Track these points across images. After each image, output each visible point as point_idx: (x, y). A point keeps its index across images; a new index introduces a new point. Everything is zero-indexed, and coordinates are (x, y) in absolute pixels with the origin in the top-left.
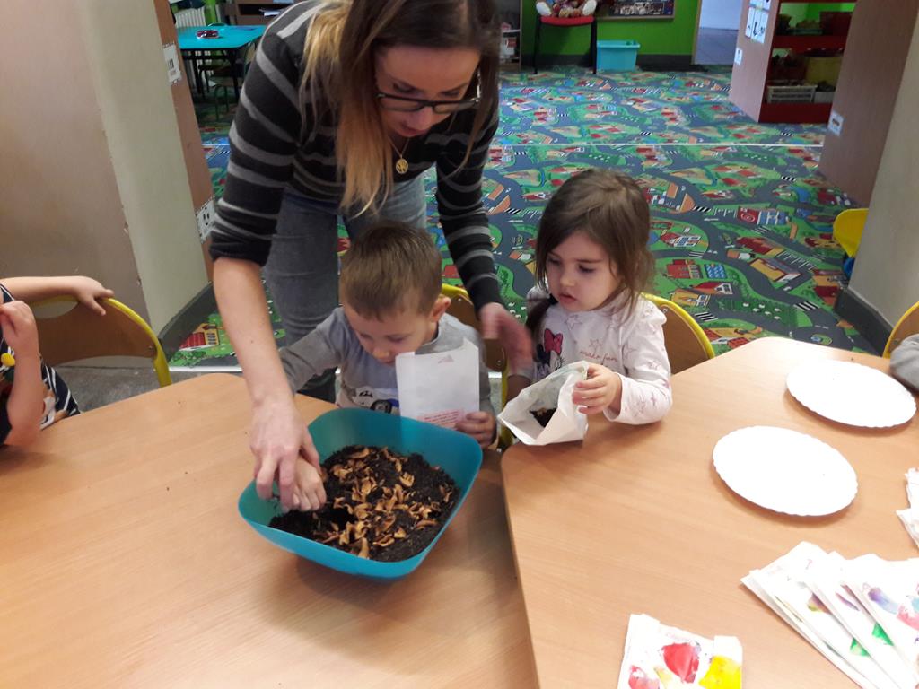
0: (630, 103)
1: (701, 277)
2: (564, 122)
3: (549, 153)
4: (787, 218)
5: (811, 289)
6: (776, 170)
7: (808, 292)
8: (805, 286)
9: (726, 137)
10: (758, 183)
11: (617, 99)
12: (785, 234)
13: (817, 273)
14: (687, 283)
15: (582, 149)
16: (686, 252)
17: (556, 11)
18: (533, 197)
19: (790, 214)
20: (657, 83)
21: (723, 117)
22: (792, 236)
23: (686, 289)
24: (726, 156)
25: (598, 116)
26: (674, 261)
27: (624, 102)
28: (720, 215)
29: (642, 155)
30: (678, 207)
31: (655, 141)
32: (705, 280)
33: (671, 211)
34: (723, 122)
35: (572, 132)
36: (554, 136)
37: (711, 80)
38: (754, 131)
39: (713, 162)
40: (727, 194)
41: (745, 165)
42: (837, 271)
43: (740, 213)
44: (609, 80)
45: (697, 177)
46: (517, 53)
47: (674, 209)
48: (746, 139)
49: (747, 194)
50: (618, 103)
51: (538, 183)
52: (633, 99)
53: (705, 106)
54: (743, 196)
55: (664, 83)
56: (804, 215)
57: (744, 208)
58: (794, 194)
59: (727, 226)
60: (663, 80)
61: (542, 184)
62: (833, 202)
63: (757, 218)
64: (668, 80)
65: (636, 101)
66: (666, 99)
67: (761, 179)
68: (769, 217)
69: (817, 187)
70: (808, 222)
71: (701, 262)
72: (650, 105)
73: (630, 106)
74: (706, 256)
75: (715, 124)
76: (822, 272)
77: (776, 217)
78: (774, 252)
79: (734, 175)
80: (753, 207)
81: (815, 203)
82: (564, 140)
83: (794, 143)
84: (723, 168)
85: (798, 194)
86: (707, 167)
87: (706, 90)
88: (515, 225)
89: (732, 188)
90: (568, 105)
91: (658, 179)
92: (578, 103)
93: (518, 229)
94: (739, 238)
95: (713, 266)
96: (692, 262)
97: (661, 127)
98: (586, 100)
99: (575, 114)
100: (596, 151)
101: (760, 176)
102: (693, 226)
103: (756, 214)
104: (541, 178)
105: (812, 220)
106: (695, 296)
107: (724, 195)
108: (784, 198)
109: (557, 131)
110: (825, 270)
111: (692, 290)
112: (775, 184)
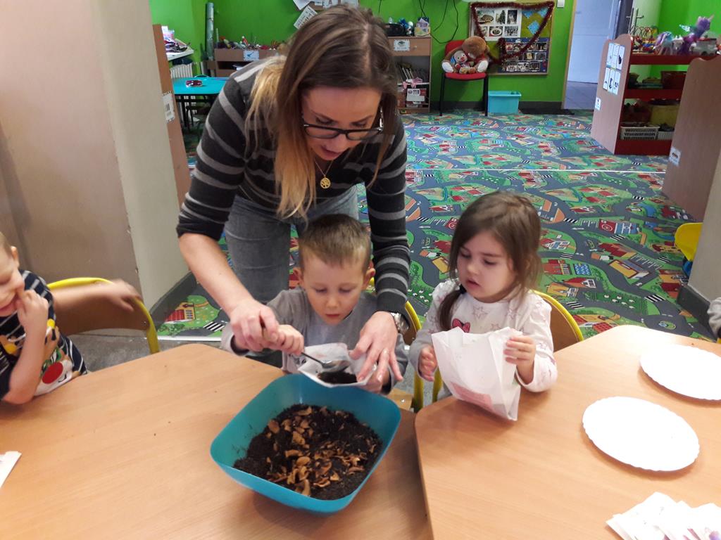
0: (514, 139)
1: (571, 274)
2: (462, 152)
3: (451, 176)
4: (638, 229)
5: (658, 285)
6: (629, 191)
7: (656, 287)
8: (653, 283)
9: (589, 165)
10: (615, 201)
11: (503, 135)
12: (636, 242)
13: (662, 272)
14: (559, 278)
15: (476, 173)
16: (560, 254)
17: (458, 69)
18: (438, 209)
19: (640, 226)
20: (535, 123)
21: (587, 149)
22: (642, 243)
23: (559, 283)
24: (589, 180)
25: (489, 148)
26: (549, 260)
27: (509, 137)
28: (585, 225)
29: (523, 178)
30: (552, 219)
31: (534, 168)
32: (574, 276)
33: (547, 222)
34: (587, 153)
35: (469, 160)
36: (455, 163)
37: (577, 121)
38: (611, 161)
39: (579, 184)
40: (590, 209)
41: (604, 187)
42: (679, 271)
43: (600, 224)
44: (497, 120)
45: (567, 196)
46: (427, 100)
47: (549, 220)
48: (605, 167)
49: (606, 210)
50: (505, 139)
51: (443, 198)
52: (516, 136)
53: (572, 141)
54: (604, 212)
55: (540, 123)
56: (652, 226)
57: (604, 220)
58: (643, 209)
59: (590, 234)
60: (540, 120)
61: (445, 200)
62: (674, 217)
63: (614, 229)
64: (543, 121)
65: (519, 137)
66: (541, 135)
67: (616, 198)
68: (624, 227)
69: (662, 204)
70: (655, 232)
71: (571, 262)
72: (530, 140)
73: (514, 141)
74: (574, 257)
75: (580, 155)
76: (666, 272)
77: (629, 228)
78: (628, 255)
79: (596, 195)
80: (612, 219)
81: (660, 217)
82: (463, 166)
83: (643, 171)
84: (587, 189)
85: (646, 210)
86: (574, 188)
87: (572, 129)
88: (424, 230)
89: (594, 204)
90: (465, 140)
91: (535, 196)
92: (473, 138)
93: (427, 233)
94: (600, 244)
95: (580, 265)
96: (564, 262)
97: (539, 157)
98: (480, 136)
99: (470, 146)
100: (487, 174)
101: (616, 196)
102: (564, 234)
103: (613, 225)
104: (445, 194)
105: (657, 231)
106: (567, 289)
107: (588, 210)
108: (635, 213)
109: (458, 159)
110: (669, 270)
111: (564, 284)
112: (628, 201)
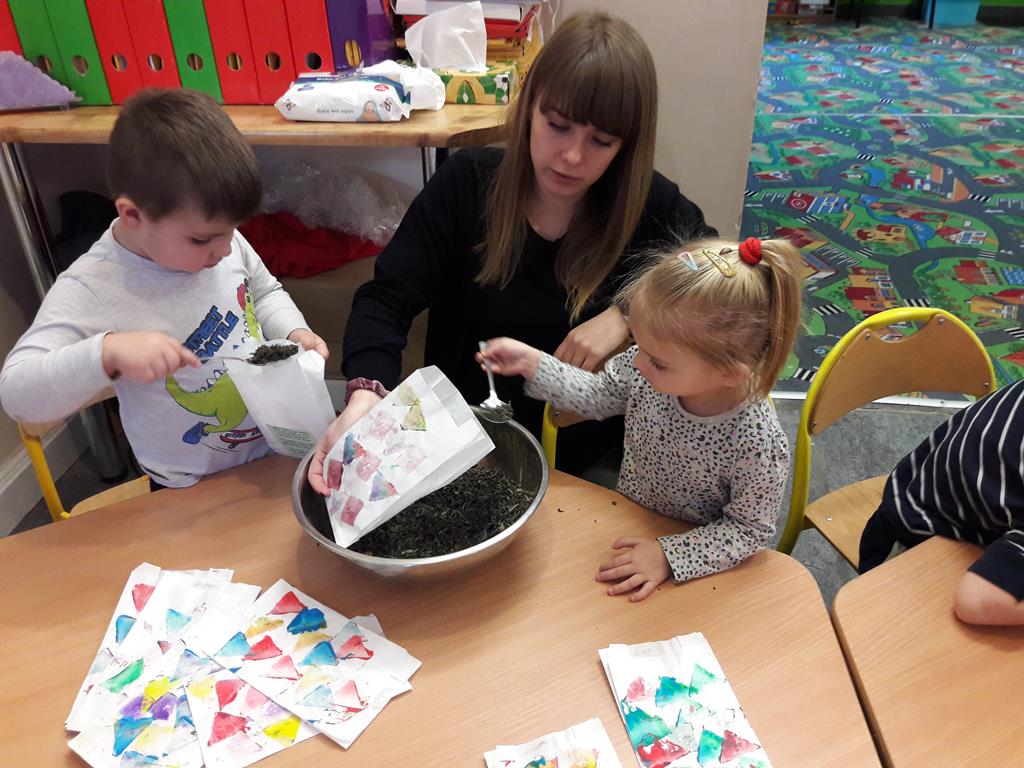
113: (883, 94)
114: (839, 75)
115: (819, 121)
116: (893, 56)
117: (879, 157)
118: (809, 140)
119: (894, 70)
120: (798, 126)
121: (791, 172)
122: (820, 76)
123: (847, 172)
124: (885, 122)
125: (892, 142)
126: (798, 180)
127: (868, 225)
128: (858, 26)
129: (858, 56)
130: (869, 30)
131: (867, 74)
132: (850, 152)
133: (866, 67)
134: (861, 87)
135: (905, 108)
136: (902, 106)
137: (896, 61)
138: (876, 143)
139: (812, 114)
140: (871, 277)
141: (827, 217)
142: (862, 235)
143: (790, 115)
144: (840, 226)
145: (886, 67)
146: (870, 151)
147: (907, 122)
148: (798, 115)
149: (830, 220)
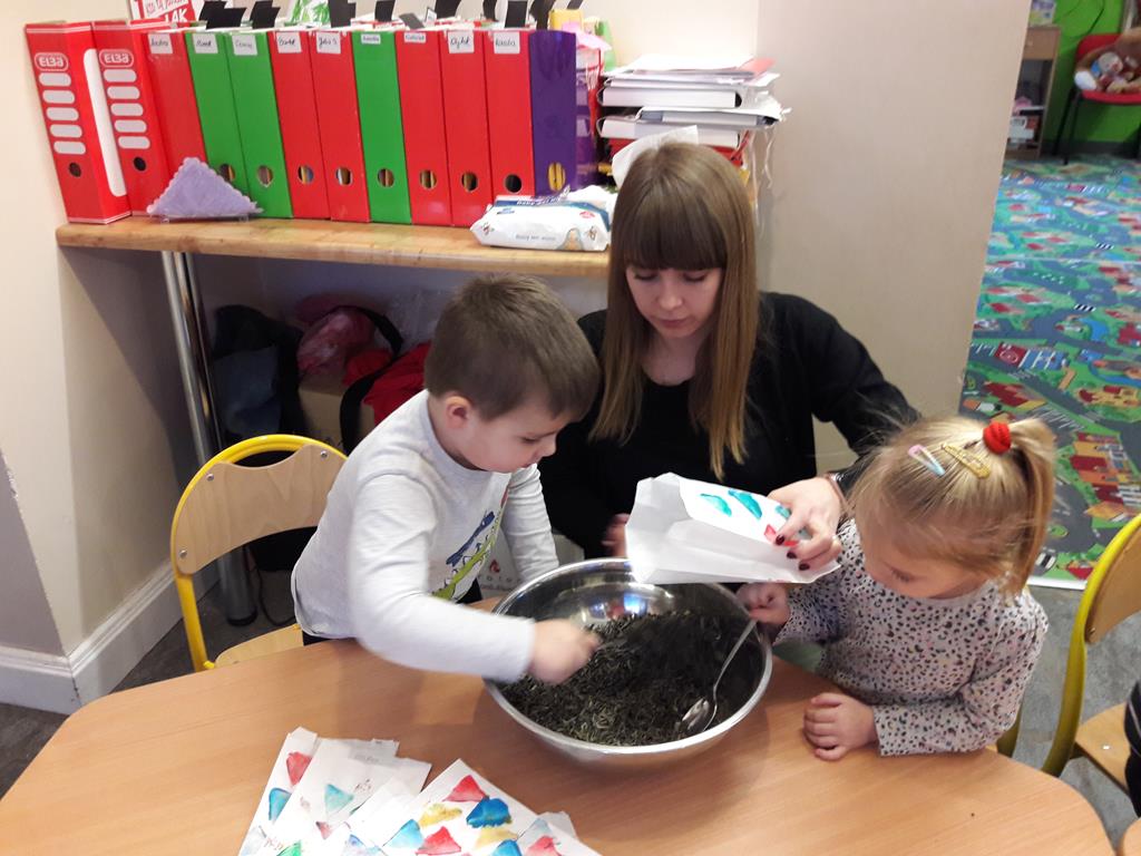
113: (1100, 238)
114: (1048, 216)
115: (1027, 266)
116: (1110, 197)
117: (1101, 309)
118: (1017, 286)
119: (1111, 213)
120: (1002, 270)
121: (999, 321)
122: (1026, 216)
123: (1063, 323)
124: (1104, 270)
125: (1115, 293)
126: (1006, 330)
127: (1092, 385)
128: (1066, 163)
129: (1068, 195)
130: (1080, 168)
131: (1080, 216)
132: (1065, 301)
133: (1079, 208)
134: (1073, 230)
135: (1128, 255)
136: (1124, 253)
137: (1112, 202)
138: (1095, 293)
139: (1019, 258)
140: (1100, 445)
141: (1043, 374)
142: (1086, 396)
143: (994, 258)
144: (1059, 384)
145: (1102, 209)
146: (1090, 301)
147: (1130, 271)
148: (1002, 258)
149: (1046, 378)
